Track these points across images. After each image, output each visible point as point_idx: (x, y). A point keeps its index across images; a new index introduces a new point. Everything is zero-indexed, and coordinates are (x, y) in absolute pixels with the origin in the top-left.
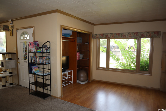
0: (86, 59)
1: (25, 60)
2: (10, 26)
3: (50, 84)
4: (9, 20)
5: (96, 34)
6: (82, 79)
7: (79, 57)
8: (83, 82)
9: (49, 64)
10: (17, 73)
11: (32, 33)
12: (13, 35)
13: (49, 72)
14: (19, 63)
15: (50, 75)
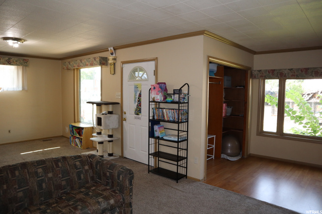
0: (239, 116)
1: (137, 114)
2: (111, 58)
3: (186, 157)
4: (109, 49)
5: (260, 71)
6: (229, 151)
7: (226, 112)
8: (232, 158)
9: (187, 123)
10: (120, 137)
11: (154, 69)
12: (114, 73)
13: (186, 136)
14: (125, 120)
15: (186, 141)
